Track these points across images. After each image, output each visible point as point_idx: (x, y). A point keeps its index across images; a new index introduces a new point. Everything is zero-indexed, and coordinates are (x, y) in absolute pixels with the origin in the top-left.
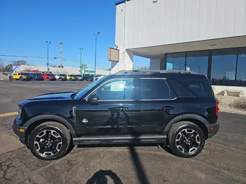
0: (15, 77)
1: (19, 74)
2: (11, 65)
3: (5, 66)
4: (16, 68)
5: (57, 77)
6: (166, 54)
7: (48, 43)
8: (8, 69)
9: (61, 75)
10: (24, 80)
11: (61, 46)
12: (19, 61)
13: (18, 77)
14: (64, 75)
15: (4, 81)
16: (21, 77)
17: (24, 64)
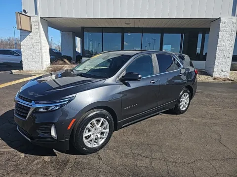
6: (83, 28)
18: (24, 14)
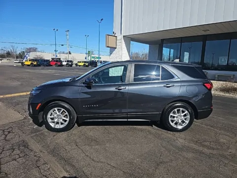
0: (27, 63)
1: (30, 60)
2: (24, 52)
3: (18, 53)
4: (27, 55)
5: (64, 63)
6: (163, 40)
7: (55, 30)
8: (21, 56)
9: (68, 61)
10: (35, 66)
11: (67, 33)
12: (30, 48)
13: (29, 63)
14: (71, 61)
15: (17, 67)
16: (32, 63)
17: (35, 51)
18: (114, 35)
